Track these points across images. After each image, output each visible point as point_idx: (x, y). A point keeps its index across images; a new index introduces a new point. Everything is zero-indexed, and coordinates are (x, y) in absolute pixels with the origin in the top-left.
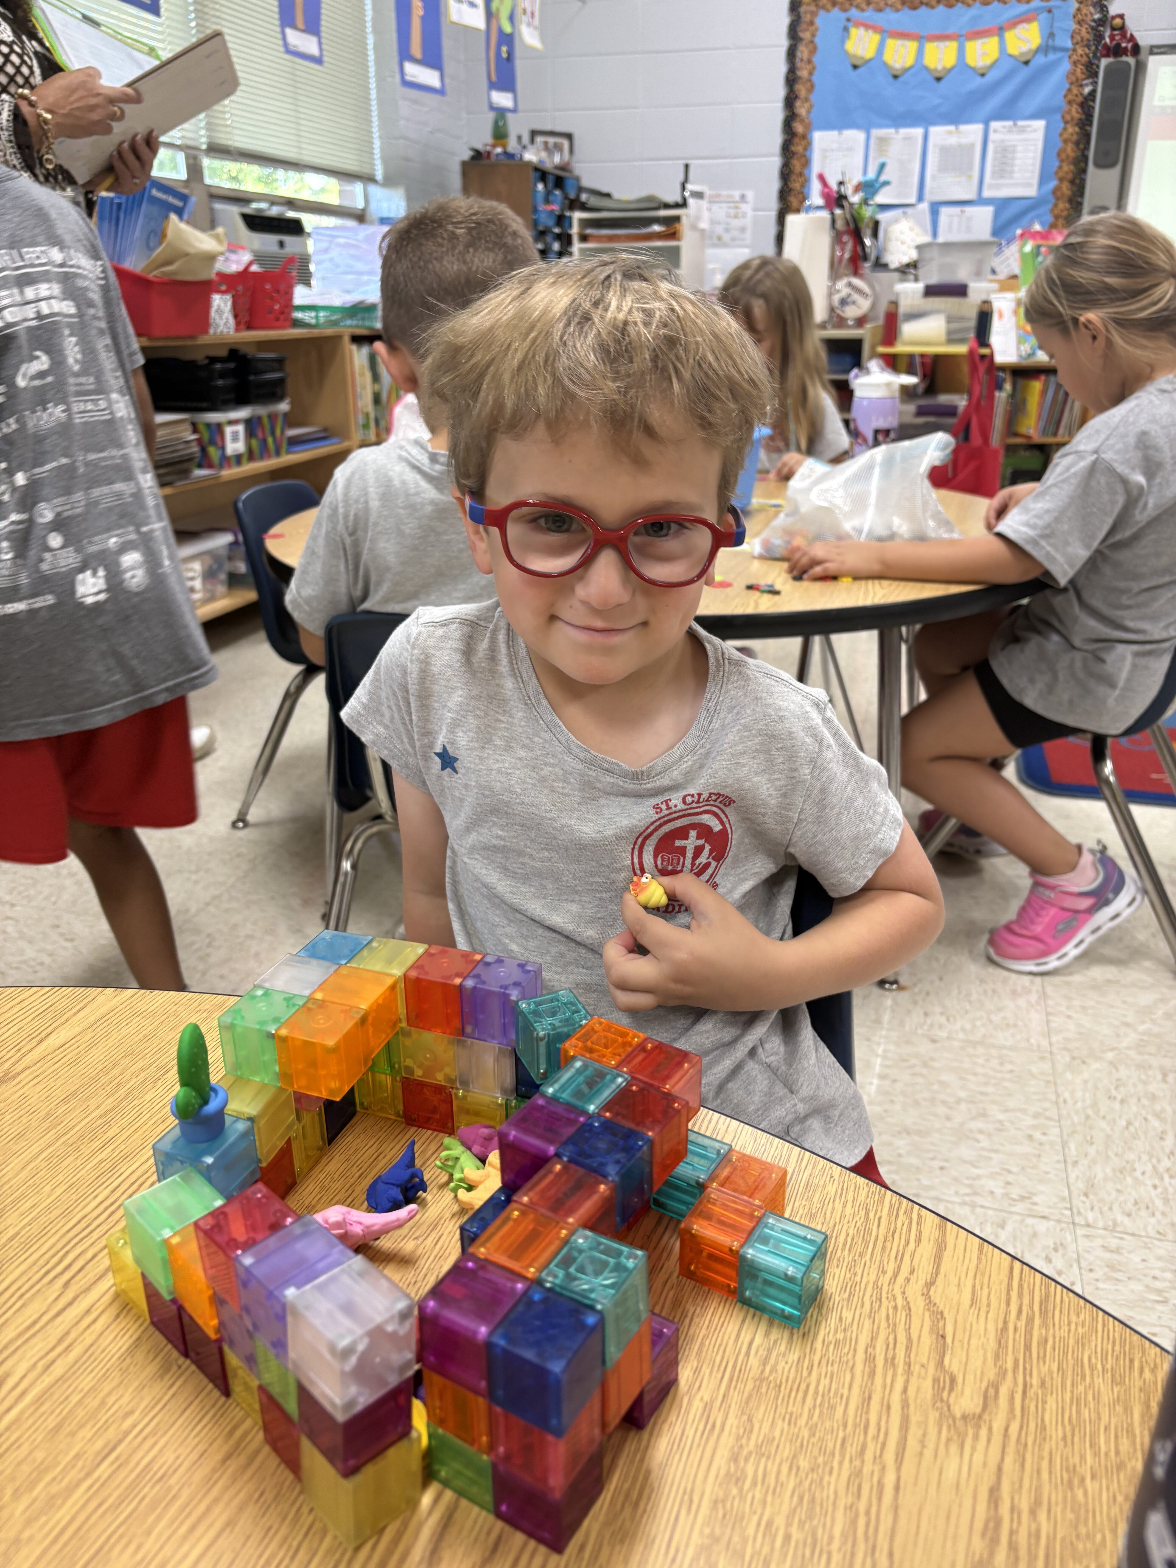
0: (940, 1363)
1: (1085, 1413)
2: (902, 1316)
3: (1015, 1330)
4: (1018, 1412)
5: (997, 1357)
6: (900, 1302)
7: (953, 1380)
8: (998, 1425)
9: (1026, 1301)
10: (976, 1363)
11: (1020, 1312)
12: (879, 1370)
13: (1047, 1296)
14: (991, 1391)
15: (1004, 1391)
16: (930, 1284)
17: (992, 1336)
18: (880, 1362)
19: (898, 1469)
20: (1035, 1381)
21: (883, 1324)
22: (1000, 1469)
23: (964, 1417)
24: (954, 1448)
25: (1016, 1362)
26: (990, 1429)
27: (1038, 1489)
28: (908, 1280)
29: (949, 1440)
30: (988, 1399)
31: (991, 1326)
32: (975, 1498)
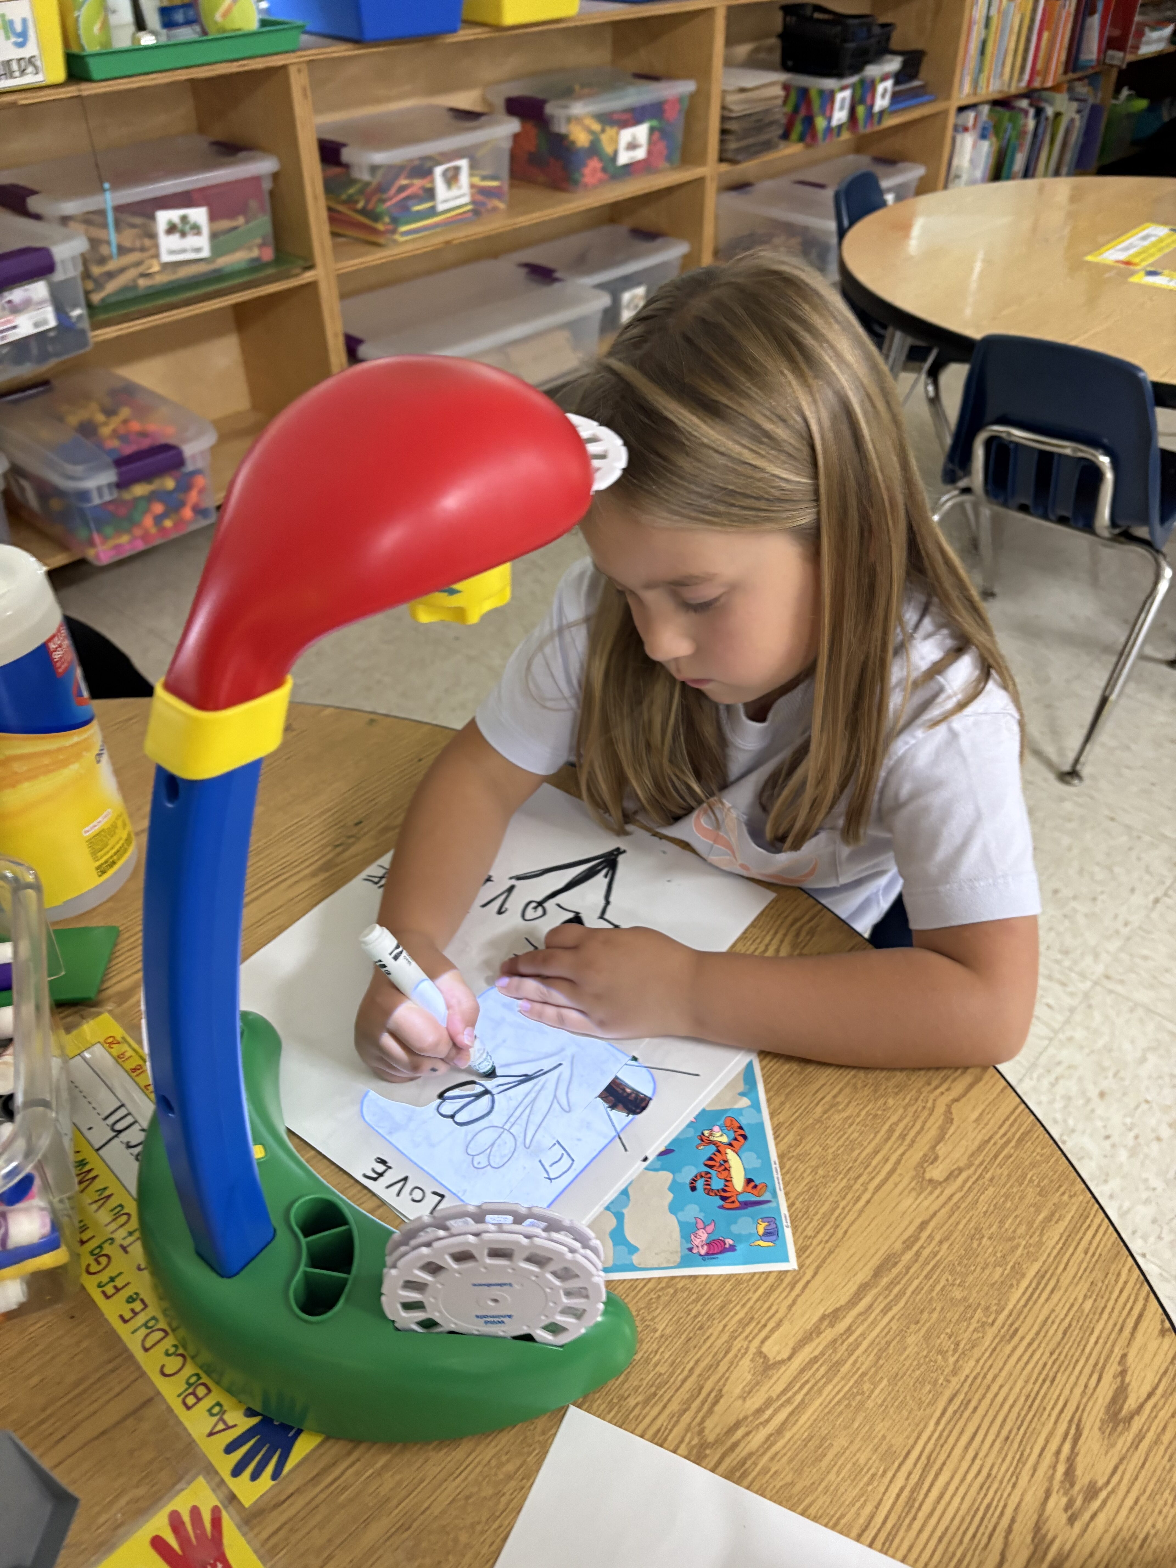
0: (933, 1148)
1: (1009, 1204)
2: (926, 1113)
3: (995, 1144)
4: (966, 1189)
5: (972, 1155)
6: (929, 1105)
7: (936, 1158)
8: (948, 1192)
9: (1013, 1130)
10: (957, 1154)
11: (1005, 1135)
12: (893, 1139)
13: (1029, 1131)
14: (956, 1173)
15: (964, 1175)
16: (956, 1100)
17: (976, 1143)
18: (897, 1134)
19: (874, 1193)
20: (988, 1176)
21: (911, 1114)
22: (935, 1214)
23: (931, 1181)
24: (914, 1194)
25: (983, 1161)
26: (942, 1192)
27: (951, 1233)
28: (942, 1093)
29: (913, 1189)
30: (951, 1176)
31: (980, 1138)
32: (911, 1223)
